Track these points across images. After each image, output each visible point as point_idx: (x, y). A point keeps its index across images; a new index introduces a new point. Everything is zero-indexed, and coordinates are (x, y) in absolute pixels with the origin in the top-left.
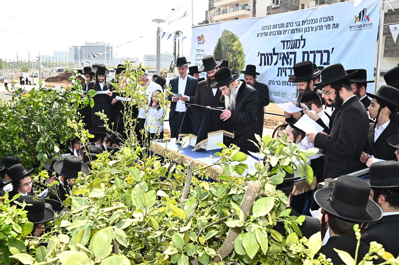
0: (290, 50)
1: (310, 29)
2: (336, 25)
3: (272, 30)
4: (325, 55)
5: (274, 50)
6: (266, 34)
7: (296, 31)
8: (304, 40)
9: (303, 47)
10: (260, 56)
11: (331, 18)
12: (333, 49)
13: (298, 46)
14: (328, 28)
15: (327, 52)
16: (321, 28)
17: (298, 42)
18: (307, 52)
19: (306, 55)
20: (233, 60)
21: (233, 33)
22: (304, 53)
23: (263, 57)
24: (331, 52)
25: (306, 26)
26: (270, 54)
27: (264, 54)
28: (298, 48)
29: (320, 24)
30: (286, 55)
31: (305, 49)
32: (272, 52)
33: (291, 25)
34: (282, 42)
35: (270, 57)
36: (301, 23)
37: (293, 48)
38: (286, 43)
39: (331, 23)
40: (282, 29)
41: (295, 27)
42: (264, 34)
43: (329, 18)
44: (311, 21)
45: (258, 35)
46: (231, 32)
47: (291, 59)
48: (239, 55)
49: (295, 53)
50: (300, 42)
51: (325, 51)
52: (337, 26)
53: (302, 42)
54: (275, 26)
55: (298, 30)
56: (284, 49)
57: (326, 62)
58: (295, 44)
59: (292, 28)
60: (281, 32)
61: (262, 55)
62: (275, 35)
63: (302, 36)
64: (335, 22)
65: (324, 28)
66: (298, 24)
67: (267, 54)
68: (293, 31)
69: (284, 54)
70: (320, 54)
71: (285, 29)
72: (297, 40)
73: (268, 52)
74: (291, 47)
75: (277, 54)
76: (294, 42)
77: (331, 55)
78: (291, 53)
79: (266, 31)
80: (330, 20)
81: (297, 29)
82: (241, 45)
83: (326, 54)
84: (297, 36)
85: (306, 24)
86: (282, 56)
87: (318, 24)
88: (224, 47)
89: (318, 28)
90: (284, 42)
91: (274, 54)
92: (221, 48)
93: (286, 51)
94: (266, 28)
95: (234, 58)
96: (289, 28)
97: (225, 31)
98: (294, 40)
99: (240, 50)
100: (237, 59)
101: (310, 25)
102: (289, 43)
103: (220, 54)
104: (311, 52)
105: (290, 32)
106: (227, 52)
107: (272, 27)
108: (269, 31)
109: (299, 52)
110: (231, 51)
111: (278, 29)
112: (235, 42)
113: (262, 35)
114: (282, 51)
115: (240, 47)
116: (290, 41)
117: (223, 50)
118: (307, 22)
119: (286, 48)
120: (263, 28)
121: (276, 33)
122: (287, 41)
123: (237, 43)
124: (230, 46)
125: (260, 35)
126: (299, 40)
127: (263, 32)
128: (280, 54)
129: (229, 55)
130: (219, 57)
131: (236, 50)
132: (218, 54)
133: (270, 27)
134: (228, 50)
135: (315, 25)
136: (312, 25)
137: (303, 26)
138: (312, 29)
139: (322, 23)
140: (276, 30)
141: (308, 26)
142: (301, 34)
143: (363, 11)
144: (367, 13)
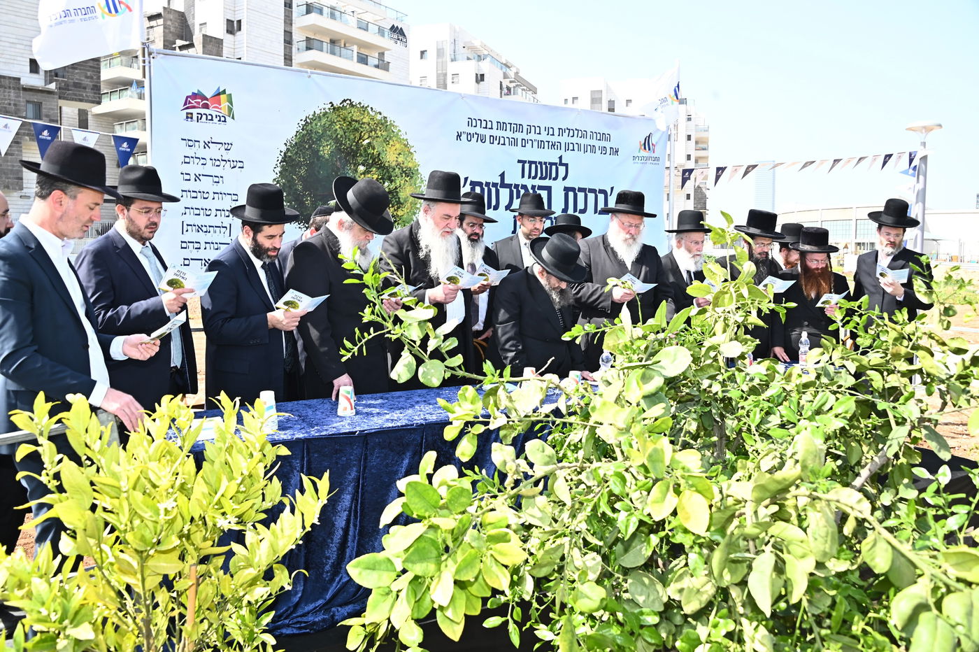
0: (538, 182)
1: (576, 146)
2: (615, 150)
3: (495, 132)
4: (601, 197)
5: (502, 176)
6: (482, 139)
7: (546, 144)
8: (566, 165)
9: (564, 179)
10: (467, 186)
11: (605, 137)
12: (612, 188)
13: (554, 175)
14: (603, 152)
15: (603, 192)
16: (593, 149)
17: (554, 167)
18: (573, 189)
19: (571, 194)
21: (384, 114)
22: (567, 190)
24: (609, 194)
25: (564, 139)
26: (495, 185)
27: (479, 183)
28: (555, 179)
29: (592, 143)
31: (568, 183)
32: (498, 180)
33: (538, 131)
34: (519, 161)
35: (493, 190)
36: (556, 132)
37: (545, 178)
38: (527, 166)
39: (608, 145)
40: (519, 136)
41: (544, 137)
42: (476, 136)
44: (576, 132)
45: (459, 136)
46: (380, 114)
48: (407, 179)
49: (549, 189)
50: (557, 169)
52: (617, 152)
53: (562, 170)
54: (502, 126)
55: (550, 144)
56: (523, 176)
58: (547, 170)
59: (539, 138)
60: (516, 141)
61: (472, 184)
62: (504, 144)
63: (560, 158)
64: (613, 144)
65: (598, 152)
66: (551, 132)
67: (487, 184)
68: (541, 144)
69: (524, 187)
70: (593, 195)
71: (524, 135)
72: (551, 164)
73: (490, 181)
74: (539, 175)
75: (509, 186)
76: (546, 168)
77: (609, 197)
78: (541, 188)
79: (479, 130)
80: (606, 140)
81: (549, 142)
82: (412, 153)
84: (550, 156)
85: (566, 135)
87: (588, 141)
88: (339, 150)
89: (589, 147)
90: (523, 162)
91: (503, 185)
92: (310, 147)
93: (529, 183)
94: (479, 122)
95: (386, 184)
96: (532, 136)
97: (351, 105)
98: (545, 163)
99: (410, 165)
100: (396, 188)
101: (575, 140)
102: (533, 166)
103: (307, 165)
104: (581, 190)
105: (535, 144)
106: (357, 165)
107: (495, 126)
108: (488, 133)
109: (558, 187)
110: (375, 162)
111: (509, 134)
112: (391, 143)
113: (470, 136)
114: (520, 182)
115: (409, 159)
116: (535, 163)
117: (327, 156)
118: (567, 131)
119: (529, 177)
120: (470, 122)
121: (507, 140)
122: (531, 163)
123: (398, 146)
124: (370, 151)
125: (464, 137)
126: (555, 164)
127: (472, 130)
128: (516, 186)
129: (364, 173)
130: (303, 172)
131: (394, 164)
132: (299, 165)
133: (489, 126)
134: (360, 160)
135: (583, 141)
136: (579, 141)
137: (561, 139)
138: (578, 147)
139: (595, 142)
140: (504, 134)
141: (571, 140)
142: (558, 153)
143: (649, 137)
144: (654, 140)
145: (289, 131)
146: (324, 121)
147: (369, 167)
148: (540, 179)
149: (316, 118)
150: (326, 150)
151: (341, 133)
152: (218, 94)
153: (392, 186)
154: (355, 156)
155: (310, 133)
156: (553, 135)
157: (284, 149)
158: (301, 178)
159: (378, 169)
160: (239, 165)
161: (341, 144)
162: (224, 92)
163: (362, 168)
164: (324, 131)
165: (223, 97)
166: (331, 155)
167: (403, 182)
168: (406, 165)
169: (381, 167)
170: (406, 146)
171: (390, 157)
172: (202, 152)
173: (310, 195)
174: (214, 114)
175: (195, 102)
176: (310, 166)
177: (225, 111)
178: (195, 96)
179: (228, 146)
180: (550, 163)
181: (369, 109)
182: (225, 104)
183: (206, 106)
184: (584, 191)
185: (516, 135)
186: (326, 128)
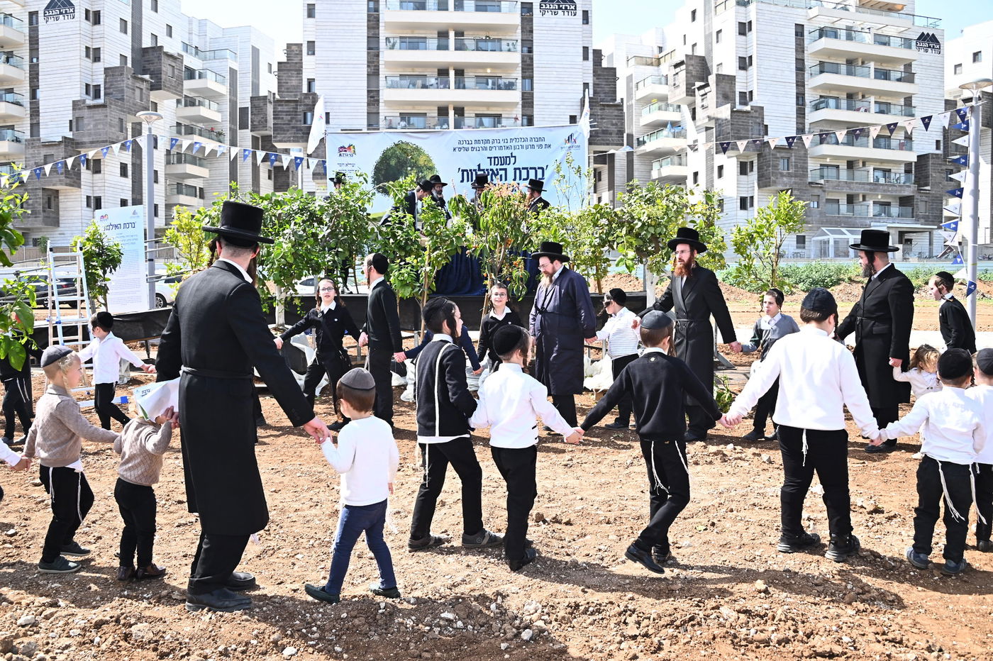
0: (499, 167)
2: (548, 146)
3: (473, 145)
4: (540, 172)
5: (479, 166)
6: (467, 149)
7: (503, 147)
8: (515, 157)
9: (514, 164)
10: (460, 172)
11: (542, 139)
12: (547, 166)
13: (508, 162)
14: (540, 147)
15: (542, 169)
16: (533, 147)
17: (508, 159)
18: (519, 169)
19: (518, 171)
22: (515, 169)
23: (465, 173)
24: (545, 169)
25: (514, 144)
26: (475, 170)
27: (467, 171)
28: (509, 164)
29: (531, 144)
31: (516, 166)
32: (477, 168)
33: (498, 142)
34: (488, 158)
36: (509, 141)
37: (504, 164)
38: (493, 160)
39: (543, 143)
40: (488, 145)
41: (502, 144)
42: (463, 149)
44: (520, 140)
45: (454, 150)
46: (416, 145)
47: (501, 176)
49: (505, 170)
50: (510, 159)
51: (539, 169)
53: (513, 159)
54: (477, 142)
55: (506, 147)
56: (491, 164)
58: (504, 160)
59: (499, 145)
60: (486, 148)
61: (463, 171)
62: (479, 151)
63: (512, 153)
64: (547, 142)
65: (536, 147)
67: (471, 170)
68: (501, 148)
69: (492, 170)
71: (491, 145)
73: (472, 169)
74: (500, 163)
78: (501, 169)
79: (465, 145)
80: (541, 141)
82: (431, 160)
84: (506, 153)
86: (491, 172)
87: (529, 143)
88: (399, 162)
89: (529, 146)
90: (491, 158)
92: (387, 162)
93: (494, 168)
94: (465, 142)
96: (495, 144)
97: (403, 143)
98: (503, 157)
99: (431, 165)
101: (519, 144)
104: (523, 168)
105: (497, 148)
106: (407, 167)
107: (473, 142)
108: (470, 146)
109: (510, 169)
110: (414, 165)
111: (482, 144)
112: (421, 156)
113: (460, 149)
114: (489, 167)
115: (430, 163)
116: (497, 157)
117: (394, 165)
118: (515, 140)
119: (494, 164)
120: (460, 142)
121: (481, 148)
122: (495, 158)
123: (424, 157)
124: (412, 161)
125: (457, 150)
126: (509, 157)
127: (461, 146)
130: (383, 172)
131: (423, 165)
132: (381, 170)
133: (470, 143)
134: (408, 165)
135: (525, 144)
136: (522, 144)
137: (511, 144)
138: (522, 147)
139: (534, 143)
140: (479, 145)
141: (517, 144)
142: (510, 151)
143: (571, 135)
144: (575, 137)
145: (377, 157)
146: (391, 151)
147: (412, 168)
148: (500, 165)
149: (388, 150)
150: (393, 162)
151: (399, 155)
152: (350, 146)
154: (406, 163)
155: (385, 156)
156: (507, 142)
157: (376, 163)
158: (383, 175)
161: (399, 159)
163: (409, 168)
166: (396, 164)
168: (428, 165)
169: (418, 167)
170: (428, 157)
171: (421, 162)
174: (348, 153)
175: (342, 149)
176: (386, 170)
177: (352, 152)
179: (353, 165)
180: (506, 157)
181: (411, 144)
182: (352, 150)
183: (345, 151)
184: (527, 168)
185: (486, 145)
186: (392, 154)
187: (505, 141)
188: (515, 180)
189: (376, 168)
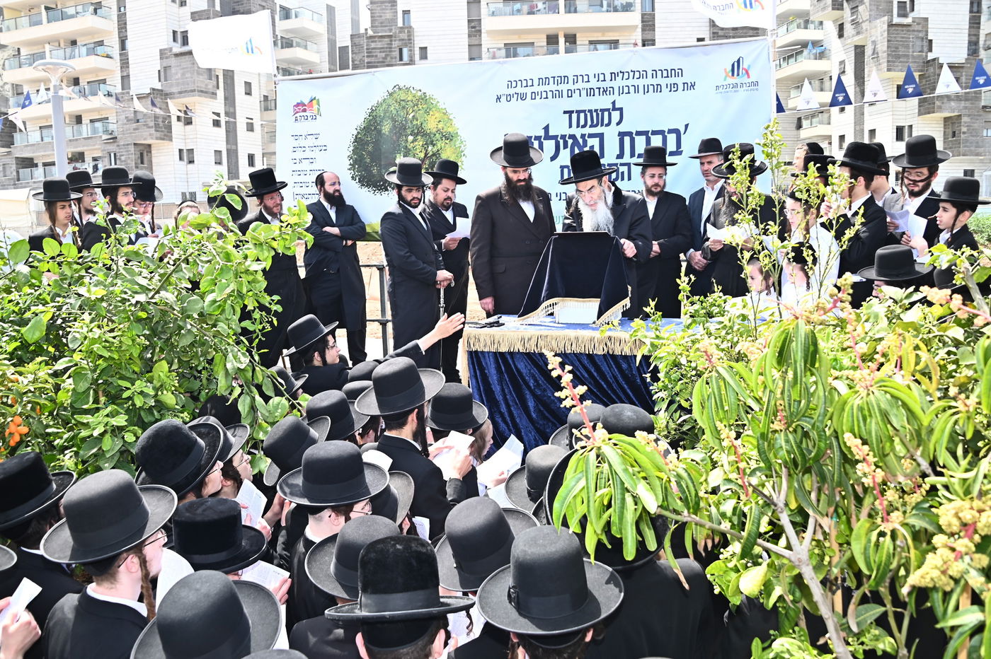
0: (587, 130)
1: (632, 89)
2: (690, 85)
3: (536, 89)
4: (672, 139)
5: (546, 128)
6: (523, 97)
7: (597, 91)
8: (621, 110)
9: (618, 124)
11: (678, 72)
12: (687, 126)
13: (606, 121)
14: (673, 89)
15: (677, 131)
16: (658, 88)
17: (606, 114)
18: (629, 134)
19: (627, 139)
20: (426, 154)
21: (423, 91)
22: (622, 135)
24: (682, 132)
25: (619, 82)
26: (538, 138)
28: (608, 125)
29: (655, 81)
30: (581, 141)
31: (624, 128)
32: (542, 133)
33: (586, 79)
34: (565, 112)
36: (608, 77)
37: (596, 125)
38: (574, 116)
39: (679, 81)
40: (564, 87)
41: (594, 84)
42: (515, 96)
43: (673, 71)
44: (631, 74)
45: (499, 99)
46: (420, 91)
48: (447, 142)
49: (601, 136)
50: (610, 115)
51: (670, 131)
52: (693, 86)
53: (616, 115)
54: (544, 81)
55: (602, 90)
56: (570, 126)
57: (674, 149)
58: (598, 118)
59: (588, 86)
60: (560, 93)
62: (547, 98)
63: (614, 103)
64: (687, 78)
65: (665, 90)
66: (602, 77)
68: (590, 92)
69: (573, 137)
70: (660, 136)
71: (571, 86)
72: (603, 111)
73: (533, 134)
74: (589, 123)
75: (555, 137)
76: (598, 115)
77: (683, 137)
78: (591, 136)
79: (519, 90)
80: (677, 75)
81: (599, 88)
82: (451, 120)
83: (674, 136)
84: (603, 102)
85: (619, 79)
86: (570, 142)
87: (650, 81)
88: (394, 126)
89: (651, 88)
90: (570, 113)
91: (548, 137)
92: (375, 128)
93: (578, 132)
94: (519, 83)
95: (430, 148)
96: (580, 85)
97: (400, 89)
98: (596, 111)
99: (450, 130)
100: (438, 151)
101: (630, 82)
102: (582, 115)
103: (373, 142)
104: (639, 133)
105: (584, 93)
106: (407, 136)
107: (536, 82)
108: (529, 90)
109: (611, 134)
110: (420, 132)
111: (553, 87)
112: (431, 113)
113: (509, 98)
114: (568, 132)
115: (448, 125)
116: (584, 111)
117: (387, 133)
118: (621, 75)
119: (578, 126)
120: (510, 84)
121: (550, 94)
122: (579, 112)
123: (437, 115)
124: (415, 122)
125: (504, 99)
126: (608, 110)
127: (512, 91)
128: (563, 137)
129: (413, 142)
130: (370, 148)
131: (434, 130)
132: (367, 143)
133: (530, 83)
134: (409, 131)
135: (641, 82)
136: (636, 82)
137: (613, 84)
138: (637, 89)
139: (659, 80)
140: (547, 88)
141: (625, 83)
142: (611, 98)
143: (738, 61)
144: (745, 65)
145: (358, 119)
146: (384, 105)
147: (416, 136)
148: (590, 126)
149: (379, 105)
150: (386, 128)
151: (394, 112)
152: (311, 101)
153: (435, 149)
154: (405, 129)
156: (605, 80)
157: (355, 133)
158: (369, 153)
159: (422, 136)
160: (324, 148)
161: (396, 121)
162: (315, 98)
163: (411, 138)
164: (385, 113)
165: (314, 102)
166: (390, 132)
167: (443, 145)
168: (445, 130)
169: (425, 134)
170: (445, 114)
171: (431, 125)
172: (302, 142)
173: (376, 165)
174: (309, 115)
175: (300, 107)
176: (376, 143)
177: (316, 112)
178: (298, 105)
179: (317, 136)
180: (601, 110)
181: (411, 89)
182: (315, 107)
183: (304, 111)
184: (645, 133)
185: (560, 87)
186: (386, 111)
187: (600, 77)
188: (620, 156)
189: (357, 140)
